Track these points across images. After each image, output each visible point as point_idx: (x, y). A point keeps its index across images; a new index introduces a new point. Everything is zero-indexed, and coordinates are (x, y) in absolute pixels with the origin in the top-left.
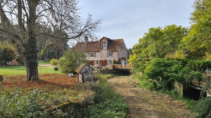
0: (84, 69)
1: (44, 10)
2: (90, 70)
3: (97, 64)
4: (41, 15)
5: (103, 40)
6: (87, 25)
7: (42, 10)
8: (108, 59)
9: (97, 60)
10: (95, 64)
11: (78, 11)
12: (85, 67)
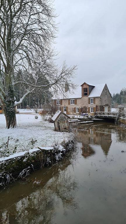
0: (60, 117)
1: (21, 59)
2: (65, 118)
3: (78, 111)
4: (18, 64)
5: (85, 86)
6: (63, 72)
7: (19, 59)
8: (89, 106)
9: (78, 107)
10: (76, 111)
11: (53, 58)
12: (61, 115)
